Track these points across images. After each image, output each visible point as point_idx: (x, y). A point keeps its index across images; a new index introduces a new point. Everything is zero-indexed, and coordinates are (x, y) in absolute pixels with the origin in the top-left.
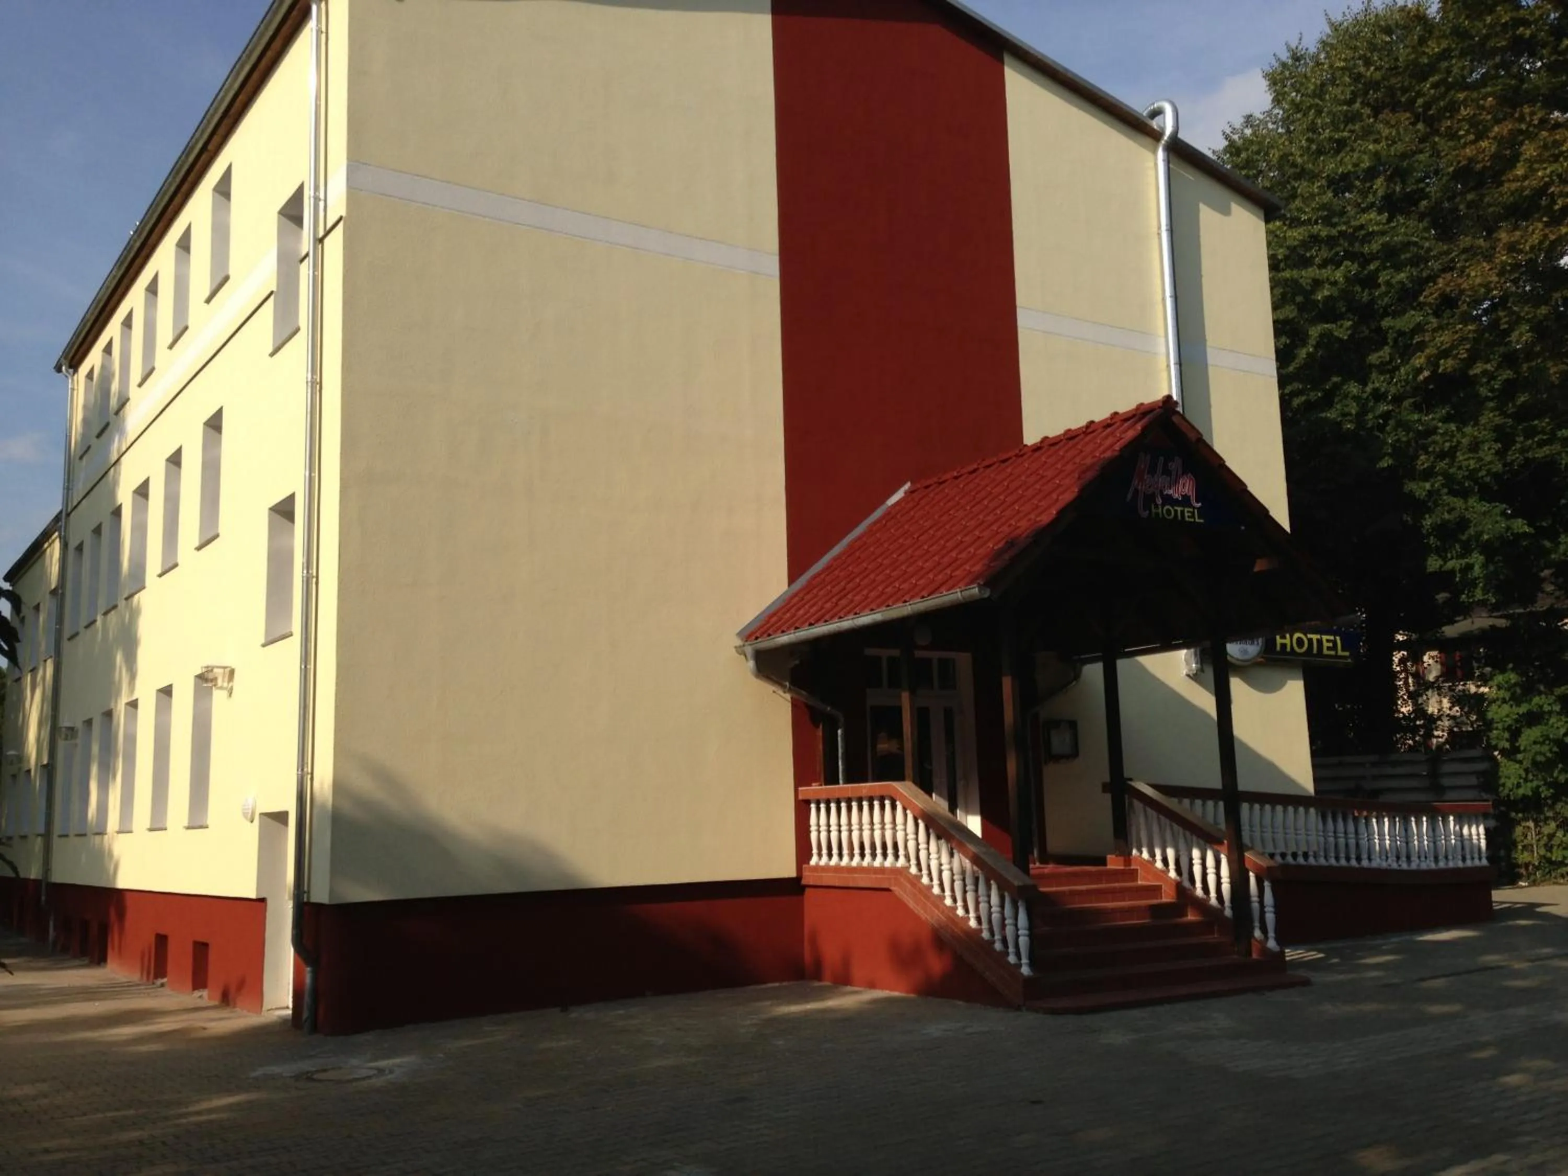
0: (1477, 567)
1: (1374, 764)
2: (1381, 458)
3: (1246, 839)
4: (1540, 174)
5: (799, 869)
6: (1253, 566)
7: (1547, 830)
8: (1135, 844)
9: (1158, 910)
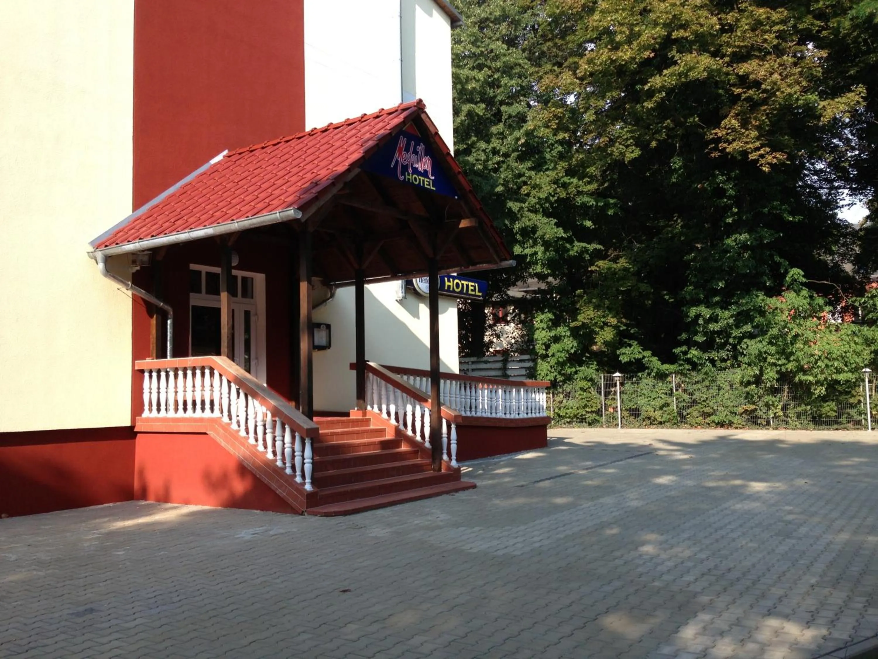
0: (539, 253)
1: (473, 363)
2: (497, 186)
3: (442, 400)
4: (609, 19)
5: (133, 420)
6: (459, 224)
7: (558, 399)
8: (369, 403)
9: (385, 445)
